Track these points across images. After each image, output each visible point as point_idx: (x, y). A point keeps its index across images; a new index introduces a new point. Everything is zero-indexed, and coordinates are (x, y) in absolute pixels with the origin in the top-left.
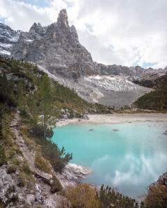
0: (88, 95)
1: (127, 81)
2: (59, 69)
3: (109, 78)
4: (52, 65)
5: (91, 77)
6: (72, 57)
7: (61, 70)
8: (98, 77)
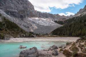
0: (28, 27)
1: (52, 21)
2: (12, 12)
3: (43, 19)
4: (8, 10)
5: (33, 18)
6: (21, 6)
7: (14, 13)
8: (37, 18)
